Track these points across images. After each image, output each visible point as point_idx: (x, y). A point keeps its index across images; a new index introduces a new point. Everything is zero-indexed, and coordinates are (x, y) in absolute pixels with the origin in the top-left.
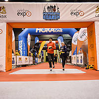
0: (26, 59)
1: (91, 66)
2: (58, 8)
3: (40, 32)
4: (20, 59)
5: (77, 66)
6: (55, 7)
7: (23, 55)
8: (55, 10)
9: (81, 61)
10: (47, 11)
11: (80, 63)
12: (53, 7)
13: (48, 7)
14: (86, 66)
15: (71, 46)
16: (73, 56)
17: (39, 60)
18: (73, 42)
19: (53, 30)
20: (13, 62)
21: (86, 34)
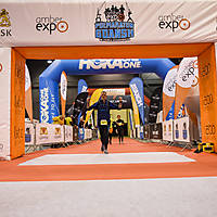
0: (58, 129)
1: (208, 145)
2: (130, 13)
3: (88, 68)
4: (44, 130)
5: (176, 146)
6: (122, 9)
7: (49, 122)
8: (123, 17)
9: (185, 134)
10: (104, 19)
11: (181, 139)
12: (117, 10)
13: (107, 10)
14: (195, 145)
15: (161, 100)
16: (166, 124)
17: (87, 133)
18: (165, 90)
19: (118, 63)
20: (28, 139)
21: (196, 72)
